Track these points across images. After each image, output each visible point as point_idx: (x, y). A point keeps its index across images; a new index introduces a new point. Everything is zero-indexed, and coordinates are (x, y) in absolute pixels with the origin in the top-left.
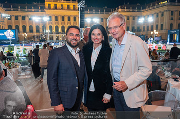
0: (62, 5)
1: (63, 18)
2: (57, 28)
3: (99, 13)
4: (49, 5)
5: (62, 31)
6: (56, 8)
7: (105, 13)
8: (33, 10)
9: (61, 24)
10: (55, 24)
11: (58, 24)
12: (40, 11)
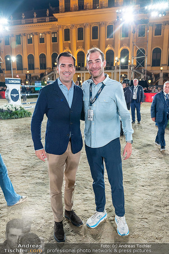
1: (95, 32)
2: (81, 56)
4: (67, 2)
6: (81, 7)
10: (77, 48)
11: (84, 47)
12: (47, 19)
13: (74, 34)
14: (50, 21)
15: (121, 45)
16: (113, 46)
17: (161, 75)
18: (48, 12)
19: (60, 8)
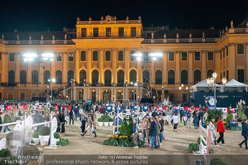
0: (108, 30)
1: (108, 55)
2: (95, 74)
3: (191, 40)
4: (84, 30)
5: (106, 81)
6: (96, 35)
7: (204, 40)
8: (53, 42)
9: (105, 67)
10: (92, 67)
11: (98, 67)
12: (65, 42)
13: (89, 56)
14: (68, 44)
15: (130, 67)
16: (124, 67)
17: (163, 92)
18: (66, 36)
19: (77, 35)
